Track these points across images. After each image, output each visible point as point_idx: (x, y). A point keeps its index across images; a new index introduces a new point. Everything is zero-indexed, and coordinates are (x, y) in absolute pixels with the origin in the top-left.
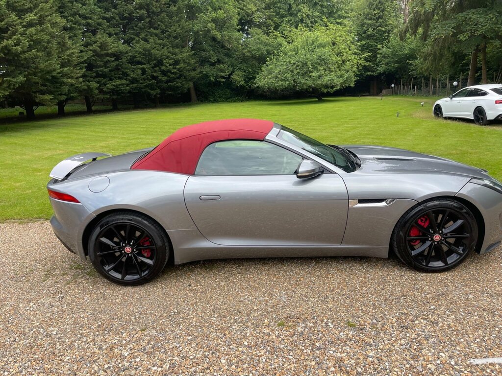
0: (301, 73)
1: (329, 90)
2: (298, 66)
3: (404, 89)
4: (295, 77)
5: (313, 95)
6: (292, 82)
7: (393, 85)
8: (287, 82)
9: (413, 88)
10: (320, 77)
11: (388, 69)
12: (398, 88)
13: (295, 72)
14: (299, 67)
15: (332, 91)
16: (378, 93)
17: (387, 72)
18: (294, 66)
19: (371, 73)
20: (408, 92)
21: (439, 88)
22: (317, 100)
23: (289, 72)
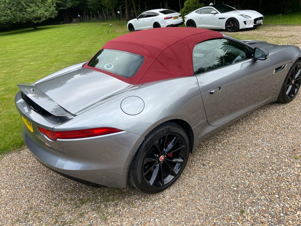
0: (17, 10)
1: (38, 21)
2: (13, 4)
3: (86, 18)
4: (14, 13)
5: (29, 25)
6: (12, 16)
7: (79, 16)
8: (9, 17)
9: (93, 16)
10: (33, 11)
11: (73, 5)
12: (82, 17)
13: (13, 9)
14: (15, 5)
15: (40, 22)
16: (70, 21)
17: (73, 7)
18: (11, 5)
19: (63, 8)
20: (90, 20)
21: (109, 15)
22: (33, 28)
23: (7, 9)
